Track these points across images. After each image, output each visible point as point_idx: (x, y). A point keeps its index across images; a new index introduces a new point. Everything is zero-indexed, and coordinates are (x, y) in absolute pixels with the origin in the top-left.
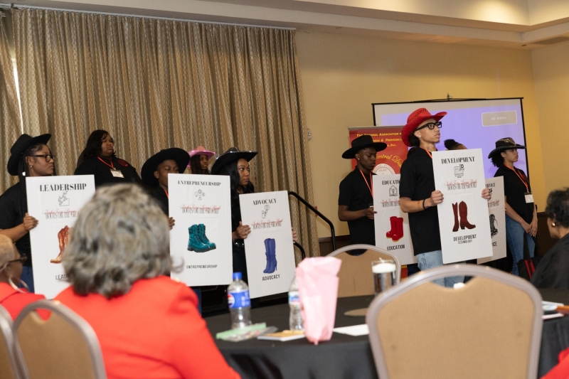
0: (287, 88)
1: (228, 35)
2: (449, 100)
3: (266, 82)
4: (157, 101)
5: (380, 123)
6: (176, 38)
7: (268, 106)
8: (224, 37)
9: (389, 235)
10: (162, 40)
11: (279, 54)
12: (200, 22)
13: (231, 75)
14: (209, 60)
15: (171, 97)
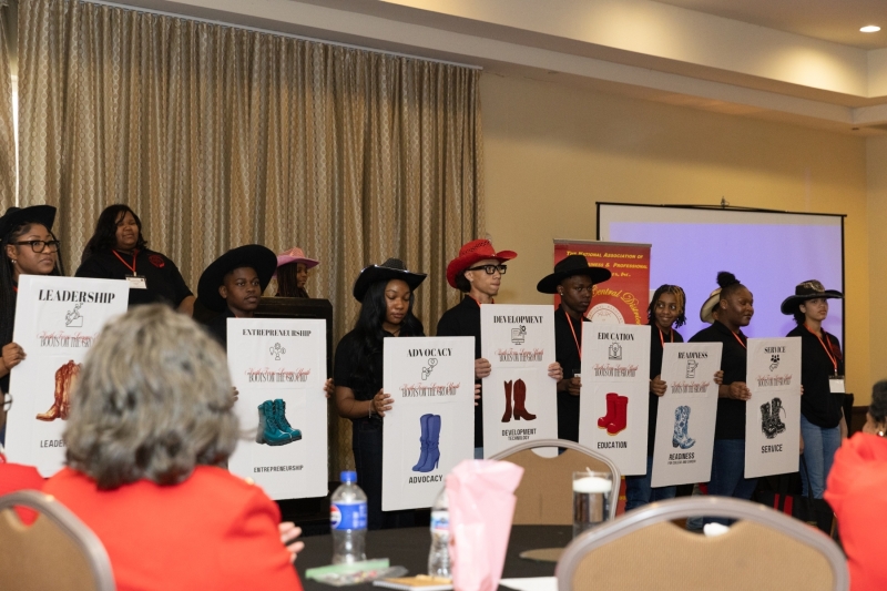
0: (459, 164)
1: (369, 68)
2: (724, 208)
3: (425, 151)
4: (243, 165)
5: (606, 237)
6: (283, 65)
7: (425, 191)
8: (362, 70)
9: (602, 423)
10: (260, 67)
11: (450, 107)
12: (326, 42)
13: (368, 134)
14: (336, 107)
15: (266, 161)
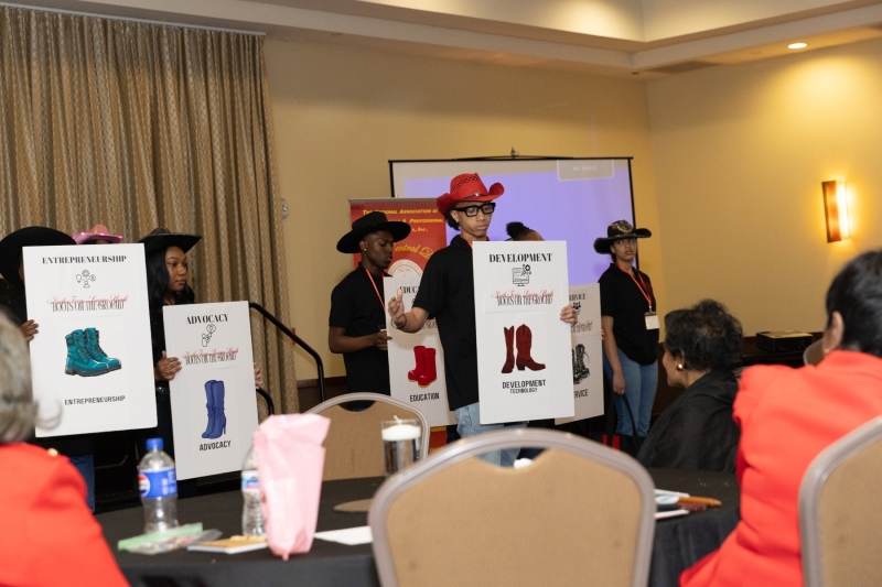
0: (249, 131)
1: (151, 40)
2: (514, 158)
3: (213, 120)
4: (28, 147)
5: (400, 194)
6: (62, 42)
7: (216, 160)
8: (144, 43)
9: (412, 376)
10: (38, 45)
11: (236, 74)
12: (104, 16)
13: (154, 106)
14: (119, 81)
15: (51, 140)
